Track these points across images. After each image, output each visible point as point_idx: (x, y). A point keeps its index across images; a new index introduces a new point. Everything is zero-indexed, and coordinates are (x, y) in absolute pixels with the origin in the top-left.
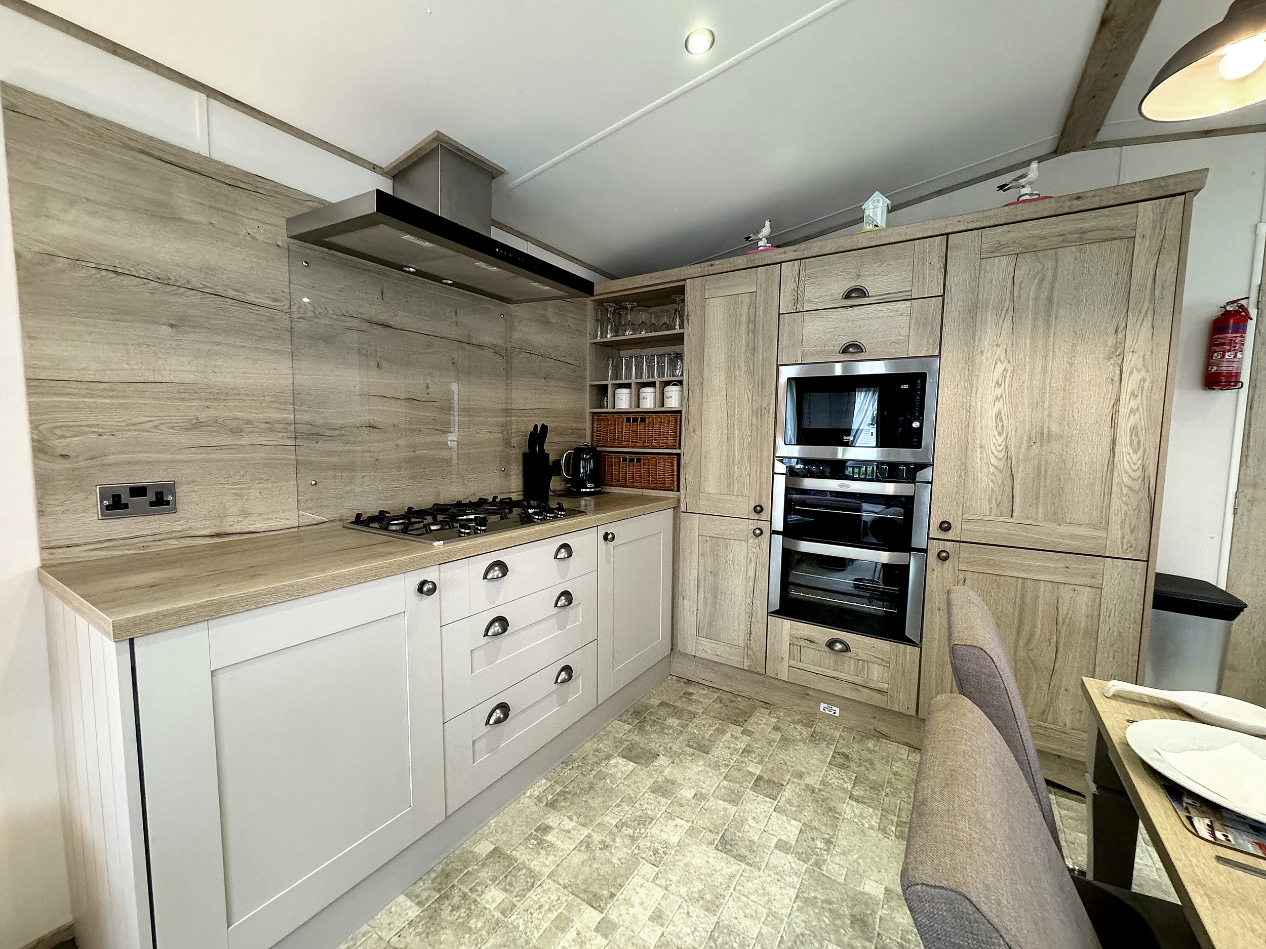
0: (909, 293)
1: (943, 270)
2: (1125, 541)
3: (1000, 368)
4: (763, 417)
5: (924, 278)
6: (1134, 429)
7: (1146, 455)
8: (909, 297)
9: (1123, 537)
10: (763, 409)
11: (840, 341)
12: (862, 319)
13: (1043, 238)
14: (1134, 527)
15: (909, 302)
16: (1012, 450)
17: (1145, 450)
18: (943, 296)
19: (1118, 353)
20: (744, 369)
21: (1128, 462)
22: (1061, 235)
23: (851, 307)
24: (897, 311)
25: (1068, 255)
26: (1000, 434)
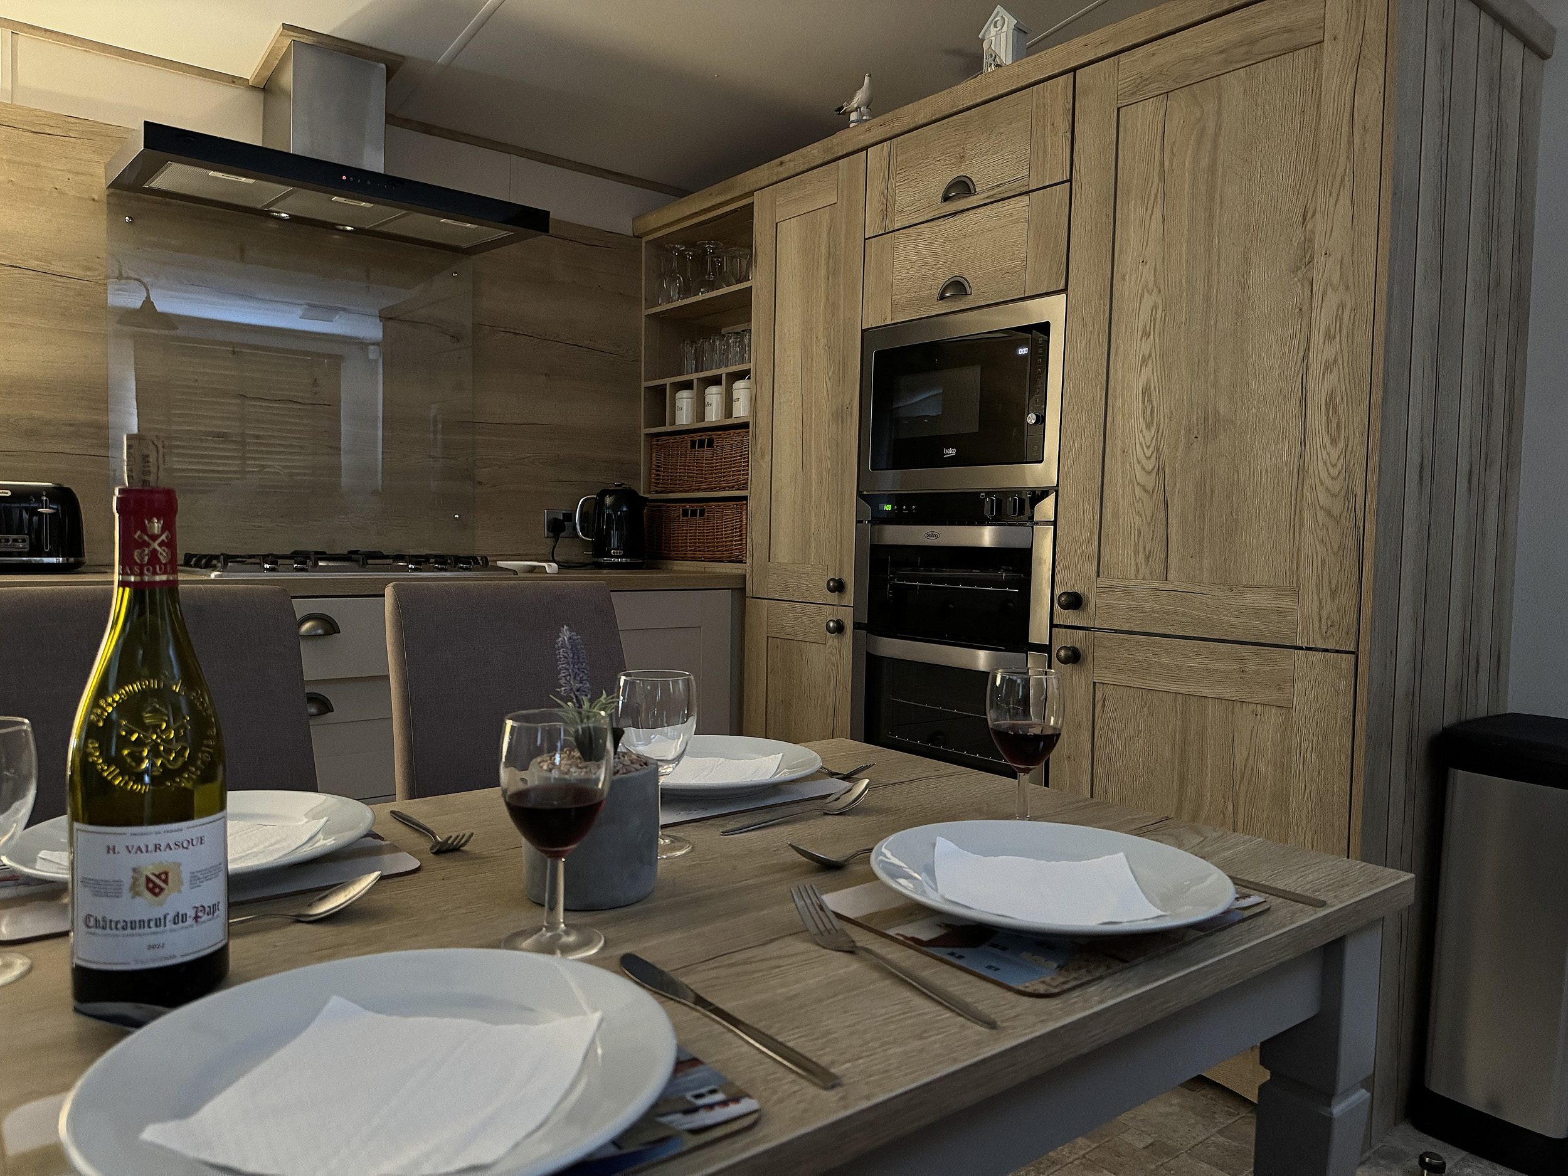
0: (1026, 183)
1: (1069, 135)
2: (1324, 614)
3: (1148, 303)
4: (844, 424)
5: (1045, 153)
6: (1331, 400)
7: (1350, 448)
8: (1026, 189)
9: (1321, 608)
10: (845, 408)
11: (939, 279)
12: (966, 236)
13: (1198, 59)
14: (1337, 586)
15: (1025, 198)
16: (1165, 451)
17: (1347, 440)
18: (1070, 180)
20: (823, 341)
21: (1325, 463)
22: (1222, 52)
23: (953, 214)
24: (1011, 215)
25: (1234, 85)
26: (1149, 426)
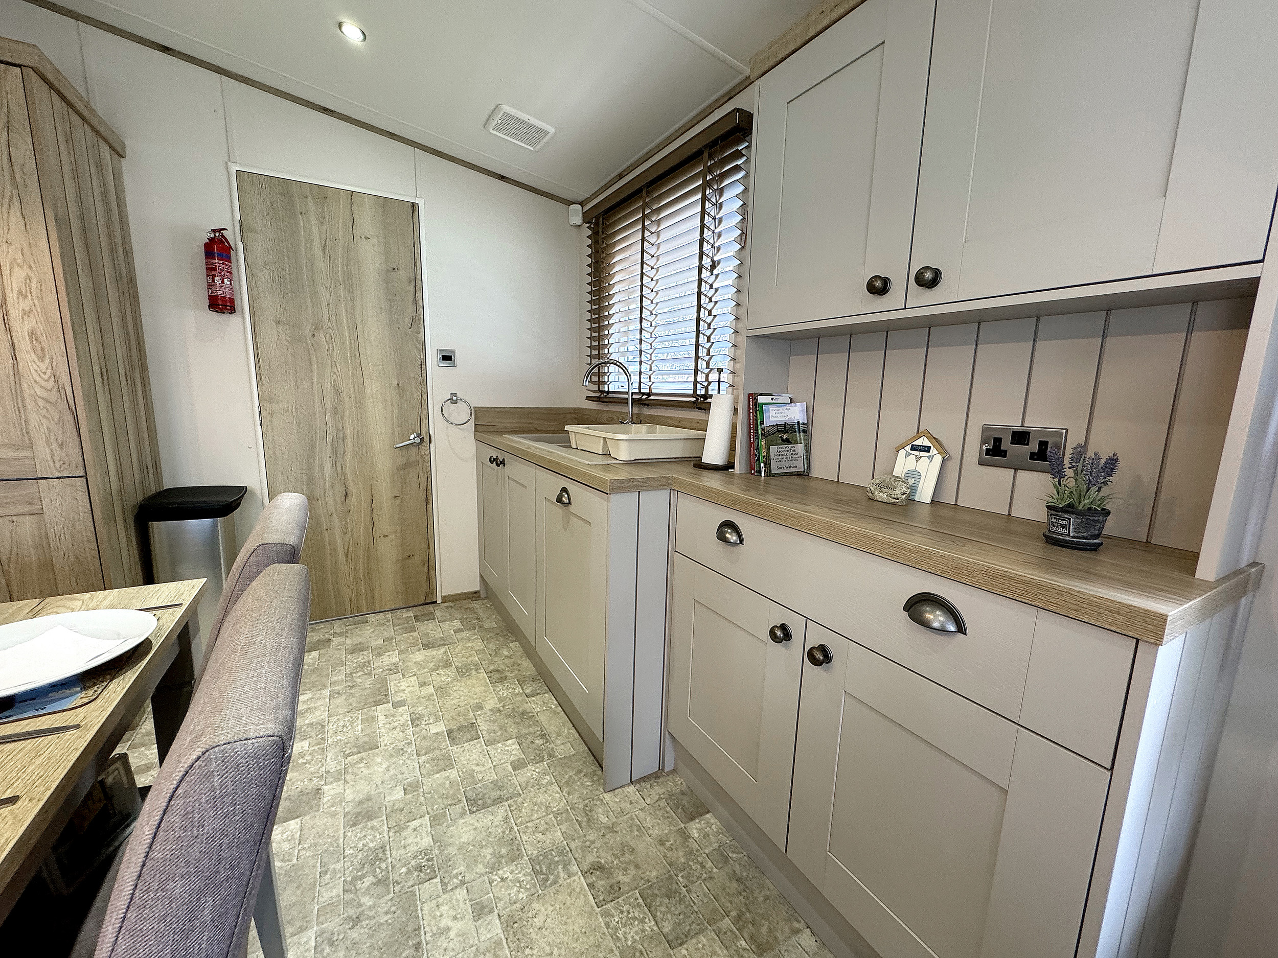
2: (56, 458)
6: (33, 334)
9: (53, 455)
14: (62, 441)
17: (51, 358)
21: (36, 371)
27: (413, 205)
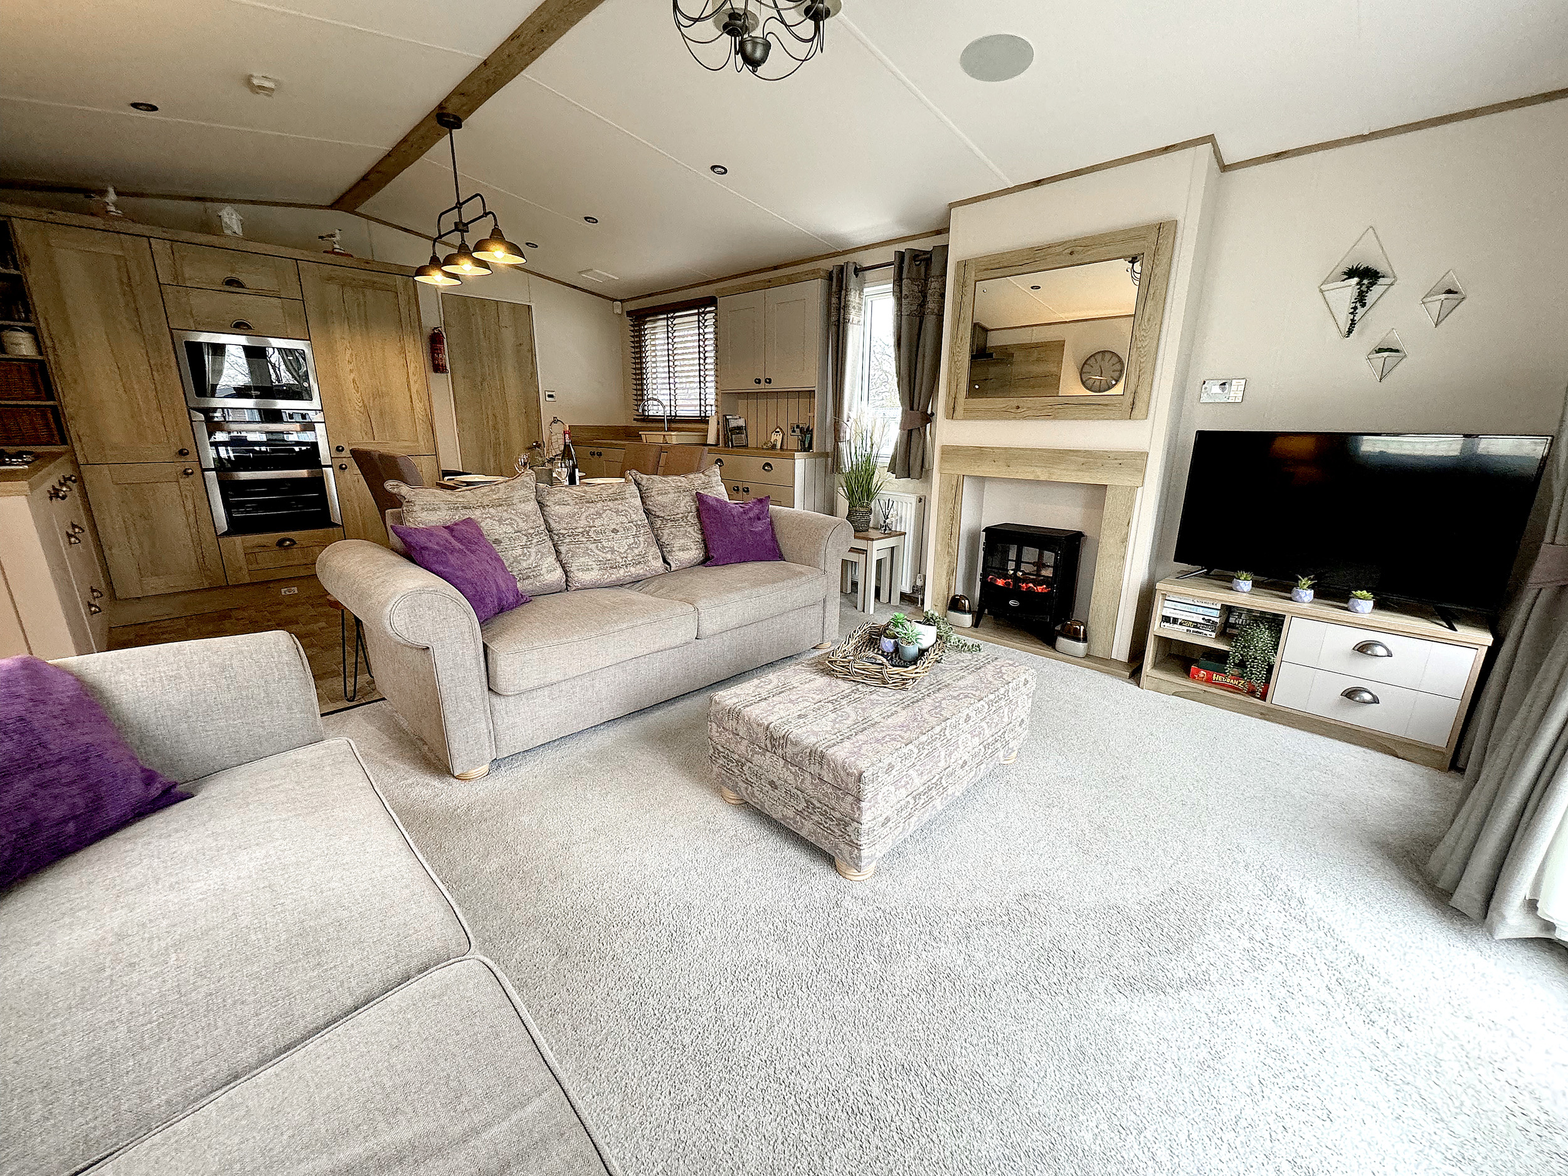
0: (279, 293)
1: (299, 283)
3: (349, 352)
4: (166, 373)
5: (287, 285)
8: (280, 296)
10: (164, 366)
12: (244, 304)
13: (354, 280)
15: (280, 299)
16: (366, 402)
17: (424, 404)
18: (303, 300)
19: (403, 351)
20: (128, 327)
21: (419, 407)
23: (233, 292)
24: (272, 304)
25: (369, 293)
26: (358, 392)
27: (529, 306)
